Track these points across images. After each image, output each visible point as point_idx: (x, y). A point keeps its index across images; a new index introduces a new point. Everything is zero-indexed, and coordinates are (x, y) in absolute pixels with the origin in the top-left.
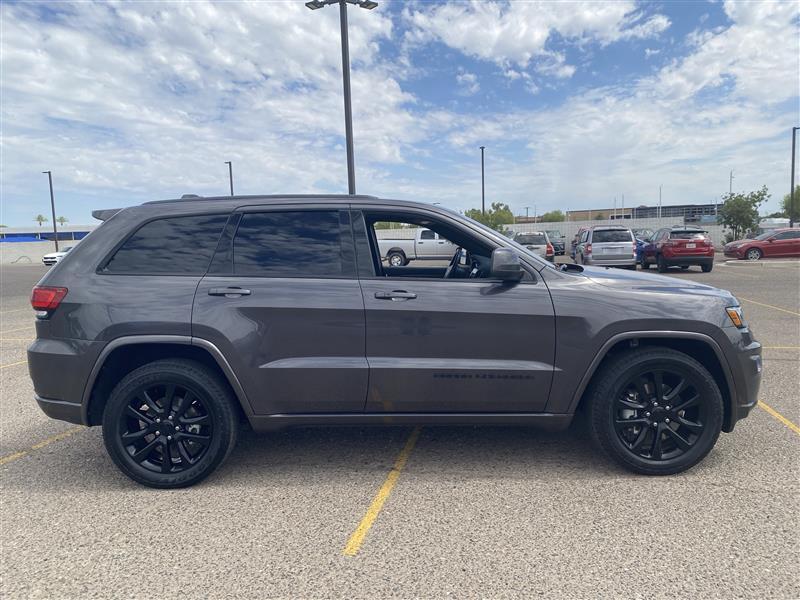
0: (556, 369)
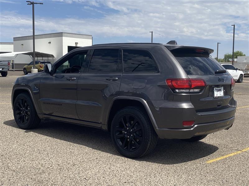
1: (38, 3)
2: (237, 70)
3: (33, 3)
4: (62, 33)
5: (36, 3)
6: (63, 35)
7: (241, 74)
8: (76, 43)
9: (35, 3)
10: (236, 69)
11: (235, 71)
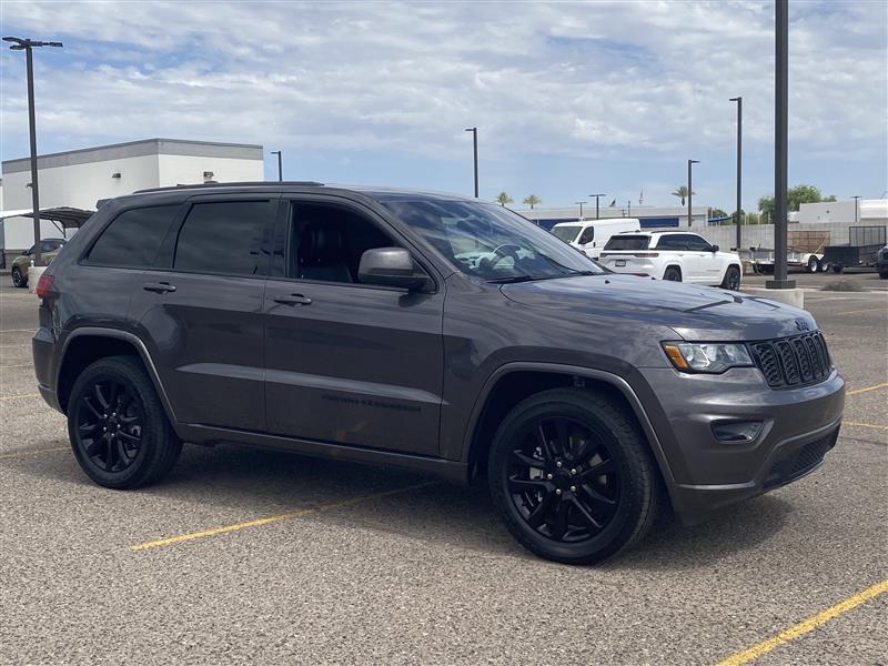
0: (444, 403)
1: (46, 44)
2: (717, 253)
3: (26, 45)
4: (156, 141)
5: (40, 44)
6: (160, 146)
7: (731, 266)
8: (205, 174)
9: (35, 44)
10: (714, 249)
11: (708, 255)
